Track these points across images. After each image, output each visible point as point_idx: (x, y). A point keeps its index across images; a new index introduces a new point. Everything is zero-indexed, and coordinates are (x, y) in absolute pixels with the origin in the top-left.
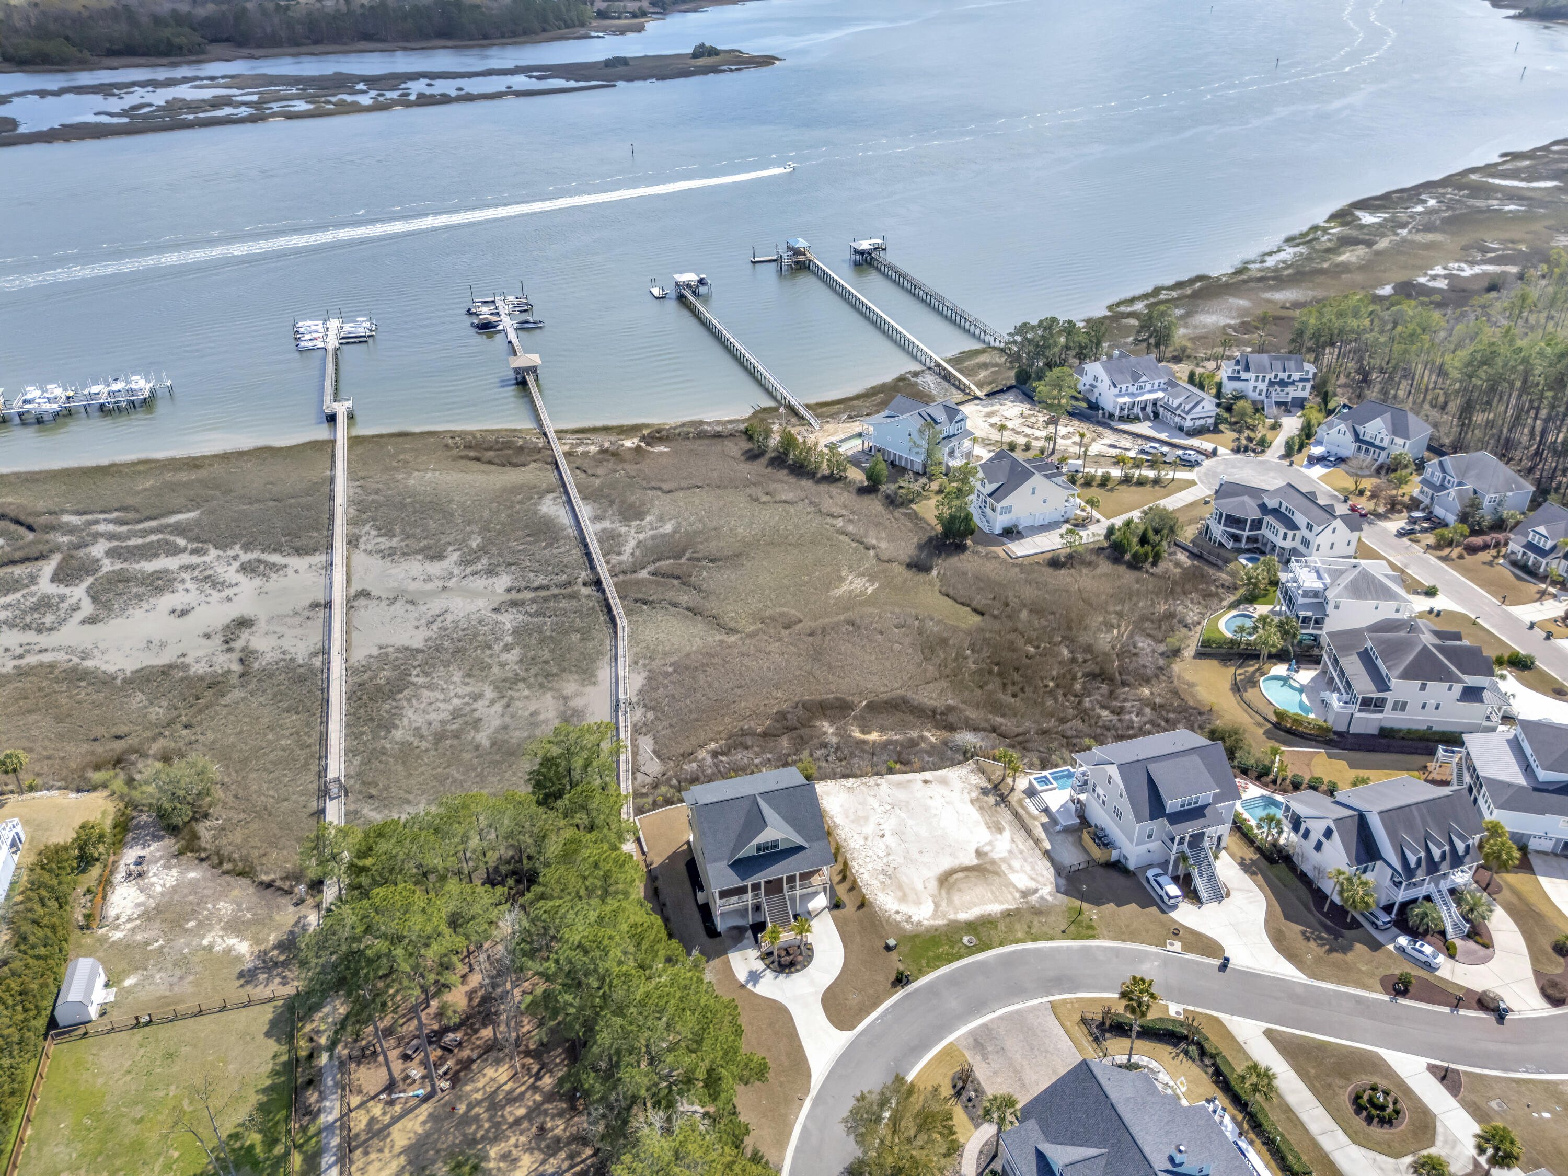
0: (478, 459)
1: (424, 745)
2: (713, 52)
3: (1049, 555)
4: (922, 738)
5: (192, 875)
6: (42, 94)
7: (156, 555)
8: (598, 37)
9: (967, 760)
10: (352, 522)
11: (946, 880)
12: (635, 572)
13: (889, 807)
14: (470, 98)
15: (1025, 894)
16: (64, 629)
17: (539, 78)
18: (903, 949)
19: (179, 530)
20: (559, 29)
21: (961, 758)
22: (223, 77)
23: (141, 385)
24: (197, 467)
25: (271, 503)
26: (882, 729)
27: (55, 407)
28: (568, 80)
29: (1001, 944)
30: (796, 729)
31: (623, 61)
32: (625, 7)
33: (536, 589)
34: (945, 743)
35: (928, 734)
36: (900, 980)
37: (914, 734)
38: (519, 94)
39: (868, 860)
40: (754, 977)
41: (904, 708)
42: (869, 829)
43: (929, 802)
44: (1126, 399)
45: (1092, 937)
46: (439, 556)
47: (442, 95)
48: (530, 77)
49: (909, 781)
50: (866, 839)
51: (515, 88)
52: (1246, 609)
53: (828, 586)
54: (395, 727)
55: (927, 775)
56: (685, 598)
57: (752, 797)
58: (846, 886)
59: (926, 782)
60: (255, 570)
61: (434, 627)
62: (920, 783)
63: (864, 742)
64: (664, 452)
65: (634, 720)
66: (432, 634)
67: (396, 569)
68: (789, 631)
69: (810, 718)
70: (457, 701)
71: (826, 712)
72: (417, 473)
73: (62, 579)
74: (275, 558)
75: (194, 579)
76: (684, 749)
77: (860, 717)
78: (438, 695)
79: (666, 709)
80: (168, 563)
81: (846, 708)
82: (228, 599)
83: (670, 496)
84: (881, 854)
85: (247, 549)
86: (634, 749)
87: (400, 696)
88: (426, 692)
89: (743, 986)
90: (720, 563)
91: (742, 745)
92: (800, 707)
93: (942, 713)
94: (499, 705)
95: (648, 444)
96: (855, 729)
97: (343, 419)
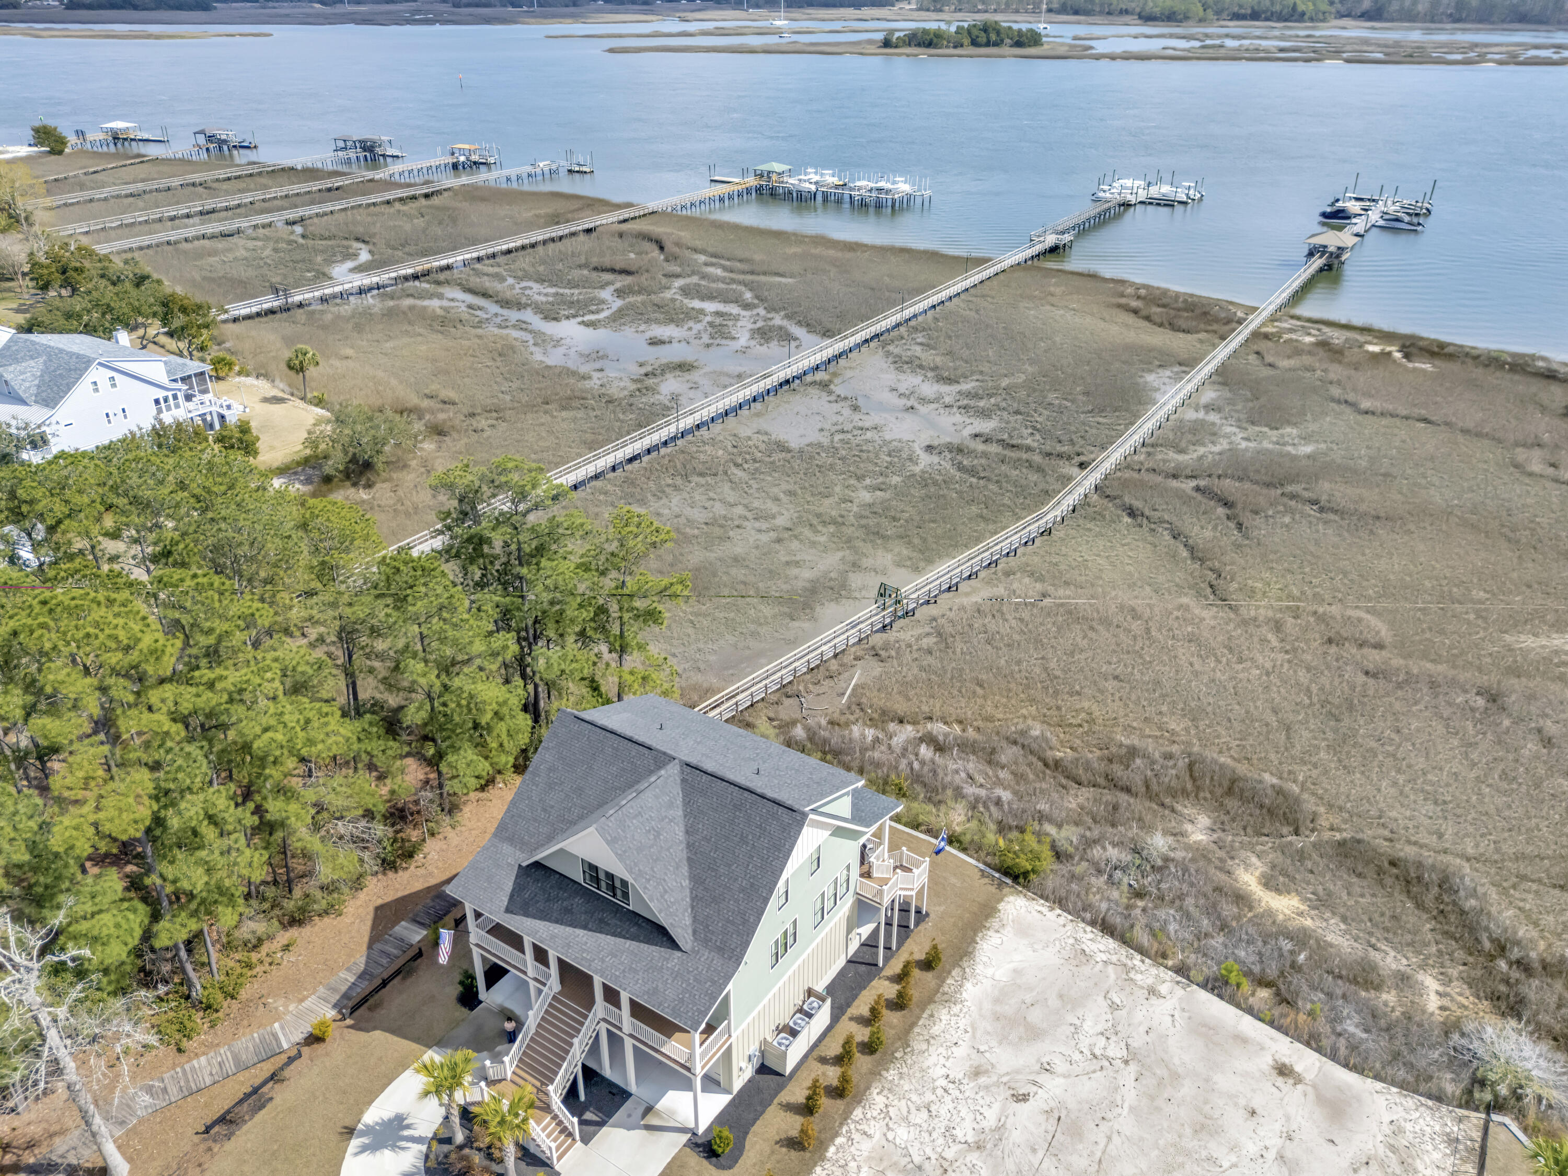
4: (1403, 980)
7: (713, 299)
9: (1467, 1102)
13: (1116, 1051)
16: (564, 322)
19: (759, 288)
21: (1451, 1089)
25: (865, 290)
27: (813, 189)
30: (1127, 790)
33: (1011, 446)
34: (1450, 1027)
35: (1430, 983)
39: (921, 1117)
40: (388, 1135)
41: (1429, 899)
43: (1234, 1119)
49: (1242, 1040)
50: (977, 1073)
55: (1307, 1060)
56: (1208, 534)
57: (662, 759)
58: (792, 1124)
59: (1283, 1070)
60: (764, 334)
61: (837, 437)
62: (1265, 1062)
63: (1241, 899)
64: (1424, 371)
65: (892, 635)
66: (826, 441)
67: (890, 376)
68: (1333, 649)
69: (1185, 793)
70: (739, 510)
71: (1232, 804)
72: (1048, 307)
73: (620, 293)
74: (798, 332)
75: (711, 324)
76: (901, 707)
77: (1302, 855)
78: (731, 496)
79: (959, 646)
80: (711, 306)
81: (1287, 821)
82: (708, 346)
83: (1360, 418)
84: (966, 1131)
85: (788, 317)
86: (834, 665)
87: (695, 479)
88: (726, 487)
89: (350, 1132)
90: (1332, 516)
91: (990, 757)
92: (1182, 763)
93: (1522, 965)
94: (773, 535)
95: (1407, 356)
96: (1259, 867)
97: (1039, 247)
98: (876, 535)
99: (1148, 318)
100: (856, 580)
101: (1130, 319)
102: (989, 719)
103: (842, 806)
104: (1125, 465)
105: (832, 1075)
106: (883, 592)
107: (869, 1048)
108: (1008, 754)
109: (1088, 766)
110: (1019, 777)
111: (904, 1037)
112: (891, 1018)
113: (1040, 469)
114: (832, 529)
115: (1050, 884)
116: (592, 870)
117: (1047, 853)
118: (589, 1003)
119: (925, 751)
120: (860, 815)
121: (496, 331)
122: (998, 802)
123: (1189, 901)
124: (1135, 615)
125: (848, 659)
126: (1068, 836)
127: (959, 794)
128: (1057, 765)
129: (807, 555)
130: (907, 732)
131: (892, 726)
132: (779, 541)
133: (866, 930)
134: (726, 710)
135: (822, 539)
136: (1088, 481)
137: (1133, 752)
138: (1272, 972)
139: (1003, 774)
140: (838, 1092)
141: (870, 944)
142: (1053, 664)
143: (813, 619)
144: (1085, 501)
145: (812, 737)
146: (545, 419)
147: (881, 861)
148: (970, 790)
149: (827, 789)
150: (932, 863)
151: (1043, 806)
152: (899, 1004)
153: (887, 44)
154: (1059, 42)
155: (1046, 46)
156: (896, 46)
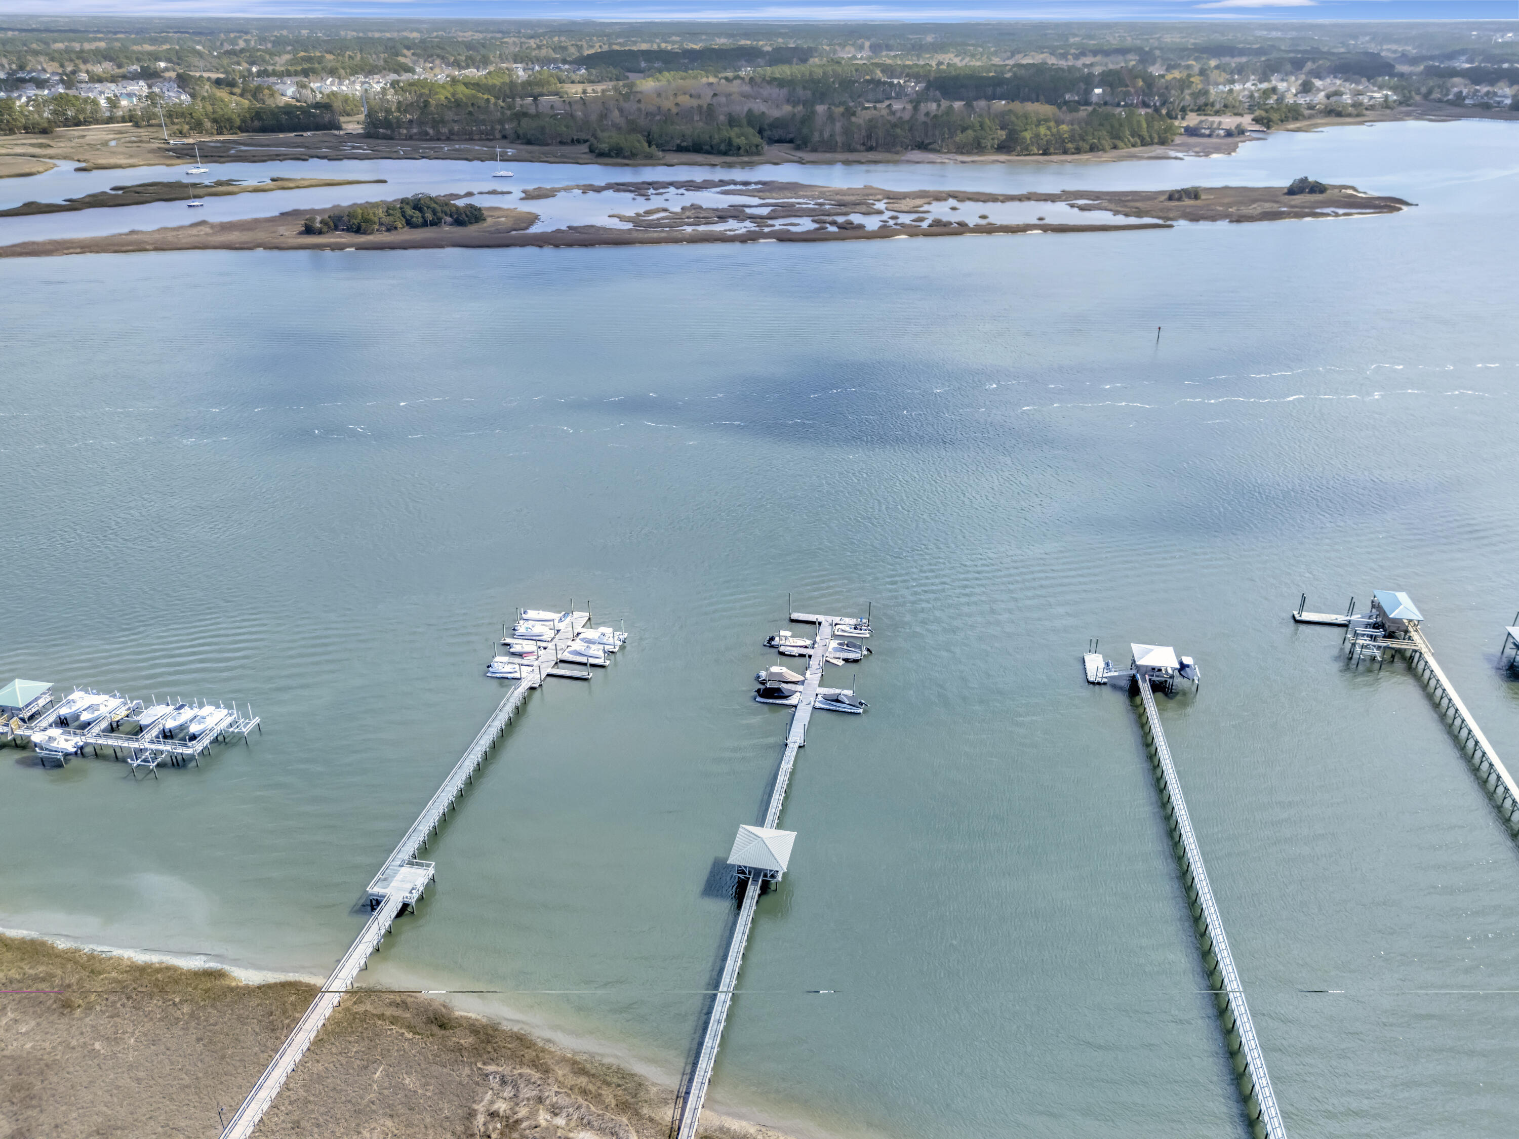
2: (1317, 188)
6: (588, 188)
8: (1176, 158)
14: (990, 229)
17: (1082, 208)
20: (1134, 146)
22: (756, 183)
31: (1194, 194)
32: (1220, 123)
38: (1047, 228)
47: (958, 223)
48: (1072, 206)
51: (1048, 221)
97: (386, 916)
153: (309, 230)
154: (505, 206)
155: (489, 220)
156: (320, 232)
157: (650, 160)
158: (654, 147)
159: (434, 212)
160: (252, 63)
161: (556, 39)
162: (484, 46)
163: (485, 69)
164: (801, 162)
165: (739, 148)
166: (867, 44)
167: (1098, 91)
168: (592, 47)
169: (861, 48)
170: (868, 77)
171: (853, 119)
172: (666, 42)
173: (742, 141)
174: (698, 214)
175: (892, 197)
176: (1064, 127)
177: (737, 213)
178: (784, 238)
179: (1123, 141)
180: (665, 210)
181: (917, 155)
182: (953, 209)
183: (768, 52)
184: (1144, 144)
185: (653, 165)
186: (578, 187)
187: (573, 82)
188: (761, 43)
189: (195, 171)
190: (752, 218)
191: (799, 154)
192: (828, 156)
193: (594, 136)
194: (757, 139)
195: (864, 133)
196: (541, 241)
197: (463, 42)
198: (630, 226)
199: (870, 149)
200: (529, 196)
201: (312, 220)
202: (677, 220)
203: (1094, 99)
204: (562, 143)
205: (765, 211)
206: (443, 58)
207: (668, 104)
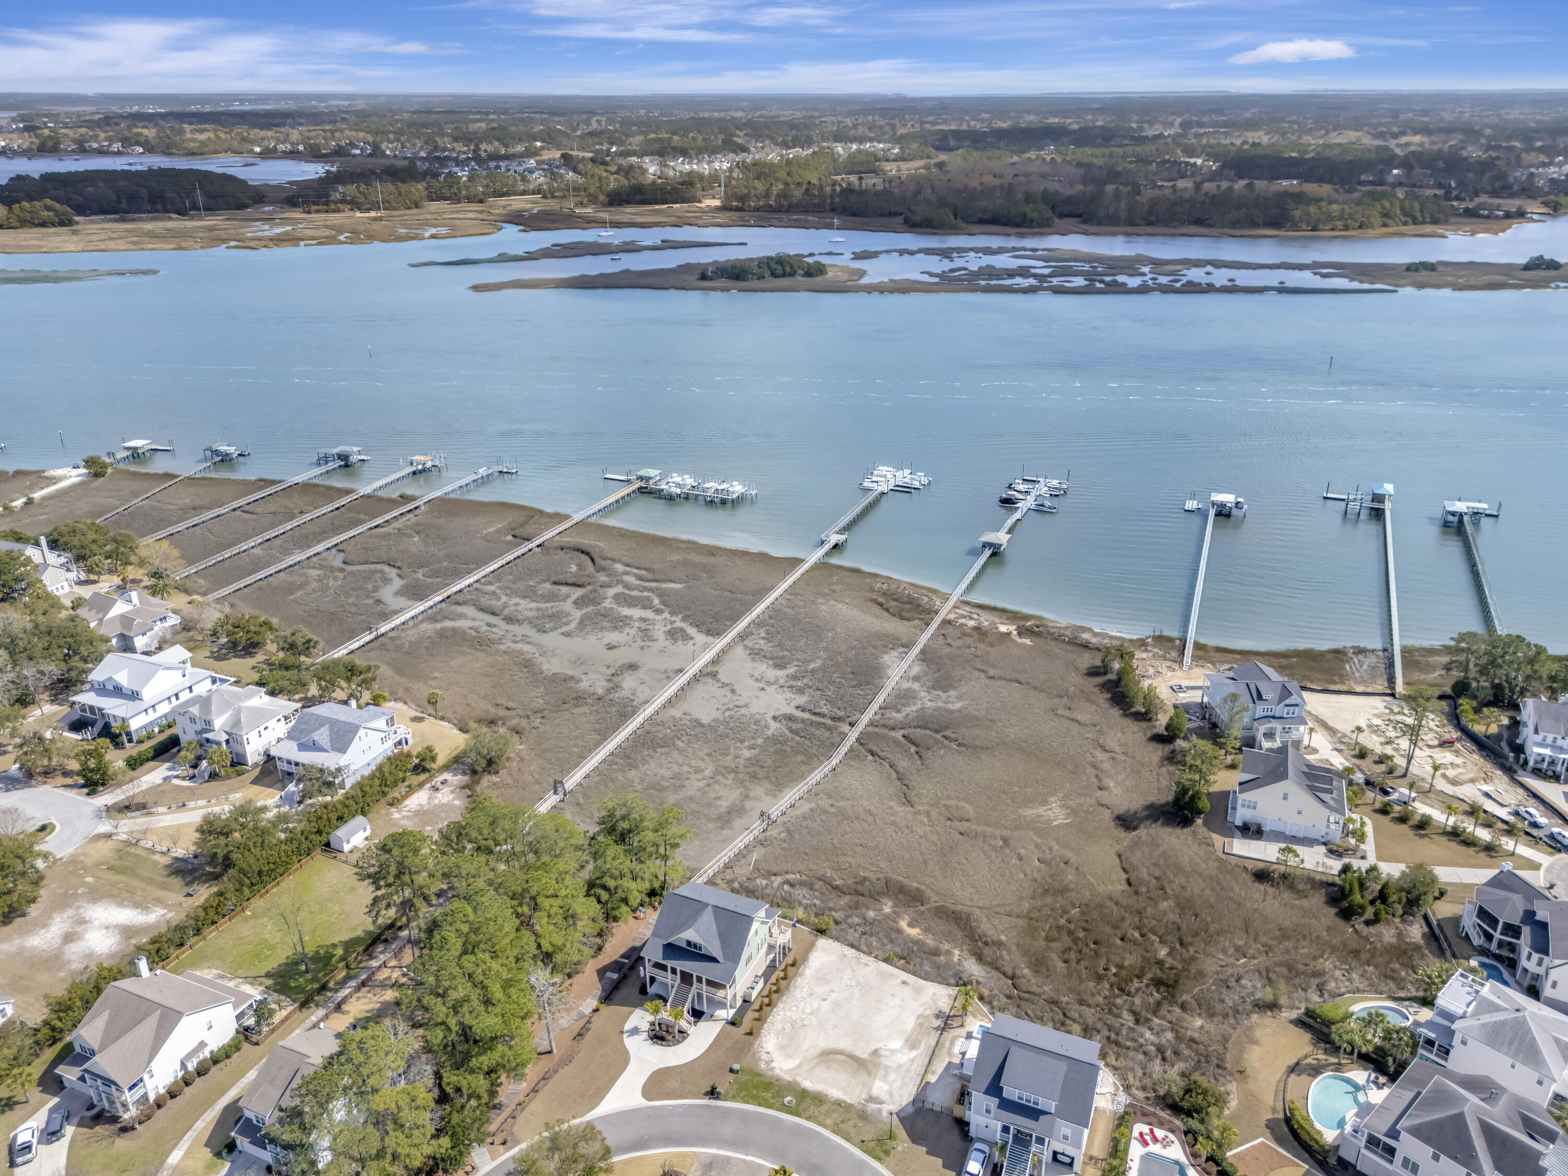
0: (881, 605)
1: (639, 788)
2: (1552, 266)
3: (1261, 865)
4: (948, 953)
5: (457, 802)
6: (902, 252)
7: (635, 606)
9: (956, 985)
10: (758, 623)
11: (827, 1055)
12: (893, 729)
14: (1232, 289)
15: (871, 1099)
16: (551, 634)
17: (1324, 276)
18: (743, 1078)
19: (661, 594)
20: (1405, 224)
21: (952, 981)
22: (1043, 250)
23: (737, 488)
24: (713, 555)
25: (727, 594)
26: (926, 930)
27: (679, 491)
28: (1352, 279)
29: (808, 1119)
30: (863, 895)
31: (1431, 266)
32: (1505, 205)
33: (815, 714)
34: (958, 964)
35: (956, 952)
36: (712, 1093)
37: (945, 946)
38: (1284, 291)
39: (794, 1008)
40: (635, 1031)
41: (962, 924)
42: (820, 990)
43: (888, 997)
44: (1547, 752)
45: (879, 1159)
46: (780, 667)
47: (1208, 284)
48: (1315, 274)
49: (892, 976)
50: (811, 995)
51: (1287, 285)
52: (1407, 1007)
53: (1027, 803)
54: (636, 767)
55: (911, 979)
56: (905, 764)
57: (706, 905)
58: (756, 1015)
59: (904, 983)
60: (674, 634)
61: (727, 713)
62: (899, 981)
63: (900, 931)
64: (1025, 645)
65: (768, 833)
66: (721, 717)
67: (749, 665)
68: (949, 823)
69: (884, 894)
70: (685, 768)
71: (900, 896)
72: (833, 602)
73: (578, 603)
74: (692, 631)
75: (639, 628)
76: (775, 869)
77: (922, 913)
78: (680, 760)
79: (797, 836)
80: (636, 613)
81: (919, 901)
82: (642, 648)
83: (987, 681)
84: (808, 1010)
85: (684, 619)
86: (745, 852)
87: (660, 750)
88: (676, 754)
89: (622, 1032)
90: (963, 749)
91: (810, 886)
92: (883, 881)
93: (986, 943)
94: (705, 782)
95: (1019, 634)
96: (907, 919)
97: (827, 547)
98: (754, 777)
99: (887, 610)
100: (748, 804)
101: (877, 610)
102: (811, 870)
103: (762, 913)
104: (872, 723)
105: (766, 1000)
106: (762, 814)
107: (777, 992)
108: (819, 885)
109: (848, 887)
110: (822, 894)
111: (787, 988)
112: (783, 983)
113: (829, 729)
114: (732, 776)
115: (834, 933)
116: (689, 943)
117: (832, 922)
118: (691, 985)
119: (786, 887)
120: (769, 916)
121: (511, 644)
122: (815, 905)
123: (881, 935)
124: (870, 813)
125: (750, 848)
126: (839, 915)
127: (800, 904)
128: (836, 888)
129: (723, 792)
130: (779, 879)
131: (773, 878)
132: (709, 785)
133: (772, 956)
134: (704, 878)
135: (729, 782)
136: (853, 735)
137: (865, 879)
138: (905, 954)
139: (817, 894)
140: (769, 1005)
141: (774, 960)
142: (836, 841)
143: (732, 828)
144: (851, 750)
145: (741, 886)
146: (567, 715)
147: (775, 931)
148: (804, 901)
149: (757, 909)
150: (793, 932)
151: (831, 905)
152: (784, 978)
153: (704, 277)
154: (840, 264)
155: (830, 274)
156: (711, 279)
157: (954, 230)
158: (959, 219)
159: (791, 266)
160: (612, 144)
161: (870, 118)
162: (805, 125)
163: (808, 148)
164: (1086, 233)
165: (1032, 221)
166: (1178, 121)
167: (1395, 172)
168: (905, 125)
169: (1171, 125)
170: (1167, 157)
171: (1138, 198)
172: (975, 120)
173: (1035, 215)
174: (991, 272)
175: (1157, 264)
176: (1335, 207)
177: (1023, 272)
178: (1059, 291)
179: (1393, 219)
180: (965, 269)
181: (1193, 229)
182: (1208, 273)
183: (1074, 131)
184: (1415, 222)
185: (957, 234)
186: (896, 251)
187: (888, 160)
188: (1069, 121)
189: (604, 234)
190: (1035, 276)
191: (1086, 227)
192: (1111, 229)
193: (909, 210)
194: (1049, 214)
195: (1146, 209)
196: (870, 289)
197: (786, 122)
198: (937, 280)
199: (1150, 224)
200: (858, 256)
201: (707, 270)
202: (975, 275)
203: (1390, 179)
204: (882, 215)
205: (1046, 271)
206: (772, 139)
207: (974, 184)
